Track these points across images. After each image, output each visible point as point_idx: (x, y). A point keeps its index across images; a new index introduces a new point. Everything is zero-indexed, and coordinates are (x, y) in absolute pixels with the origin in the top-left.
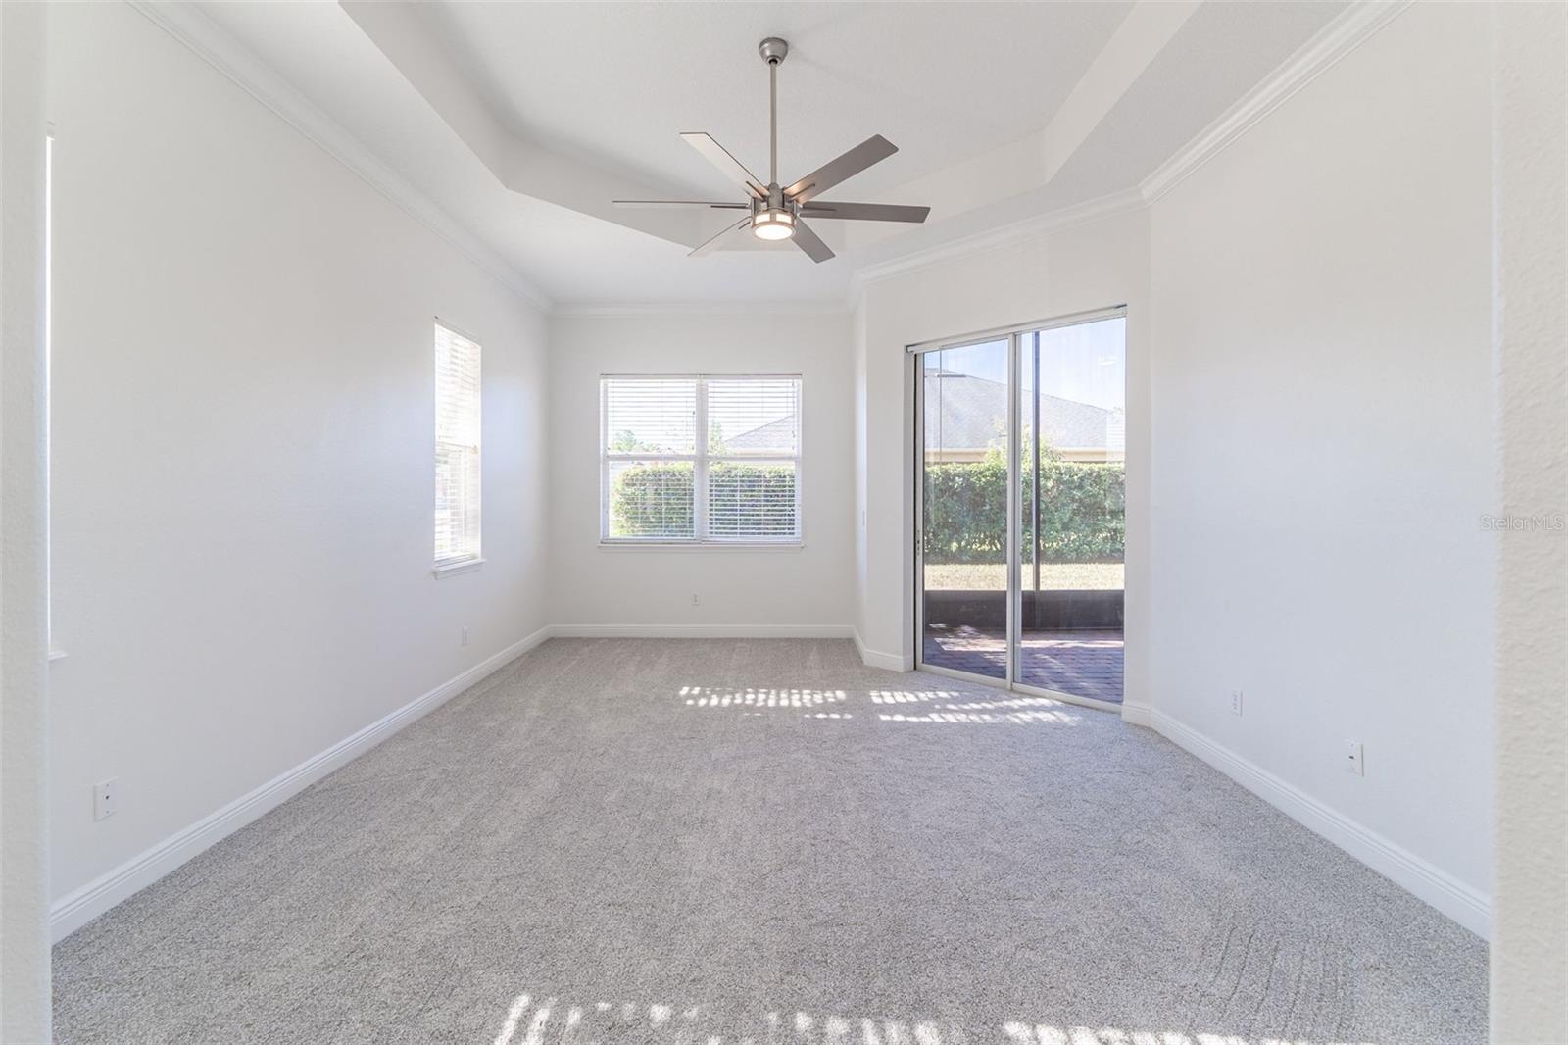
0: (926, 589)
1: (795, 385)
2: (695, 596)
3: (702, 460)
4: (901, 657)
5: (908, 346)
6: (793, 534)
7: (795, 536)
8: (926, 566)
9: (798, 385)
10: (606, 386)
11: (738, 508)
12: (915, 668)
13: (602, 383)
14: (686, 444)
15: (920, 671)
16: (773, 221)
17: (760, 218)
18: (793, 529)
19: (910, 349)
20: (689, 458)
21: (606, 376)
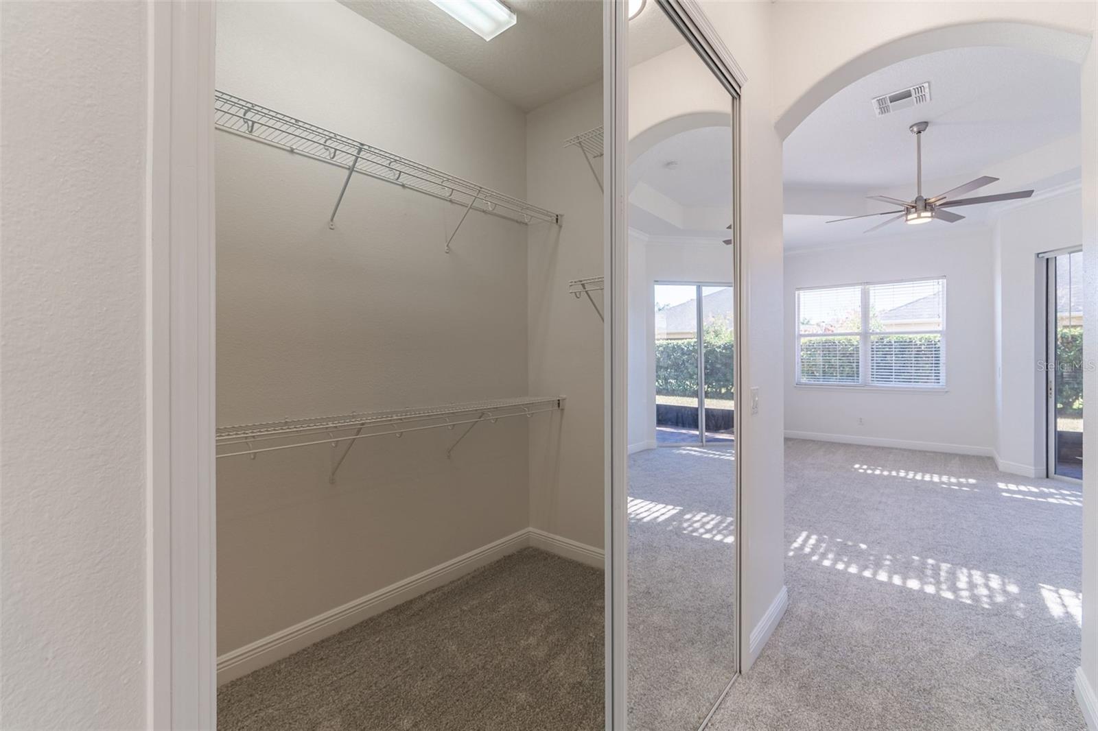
0: (1058, 429)
1: (940, 283)
2: (861, 419)
3: (865, 335)
4: (1033, 468)
5: (1038, 254)
6: (939, 383)
7: (941, 384)
8: (1058, 420)
9: (943, 284)
10: (799, 295)
11: (894, 365)
12: (1047, 477)
13: (796, 292)
14: (854, 325)
15: (1053, 479)
16: (919, 217)
17: (910, 217)
18: (939, 379)
19: (1040, 256)
20: (857, 334)
21: (799, 289)
